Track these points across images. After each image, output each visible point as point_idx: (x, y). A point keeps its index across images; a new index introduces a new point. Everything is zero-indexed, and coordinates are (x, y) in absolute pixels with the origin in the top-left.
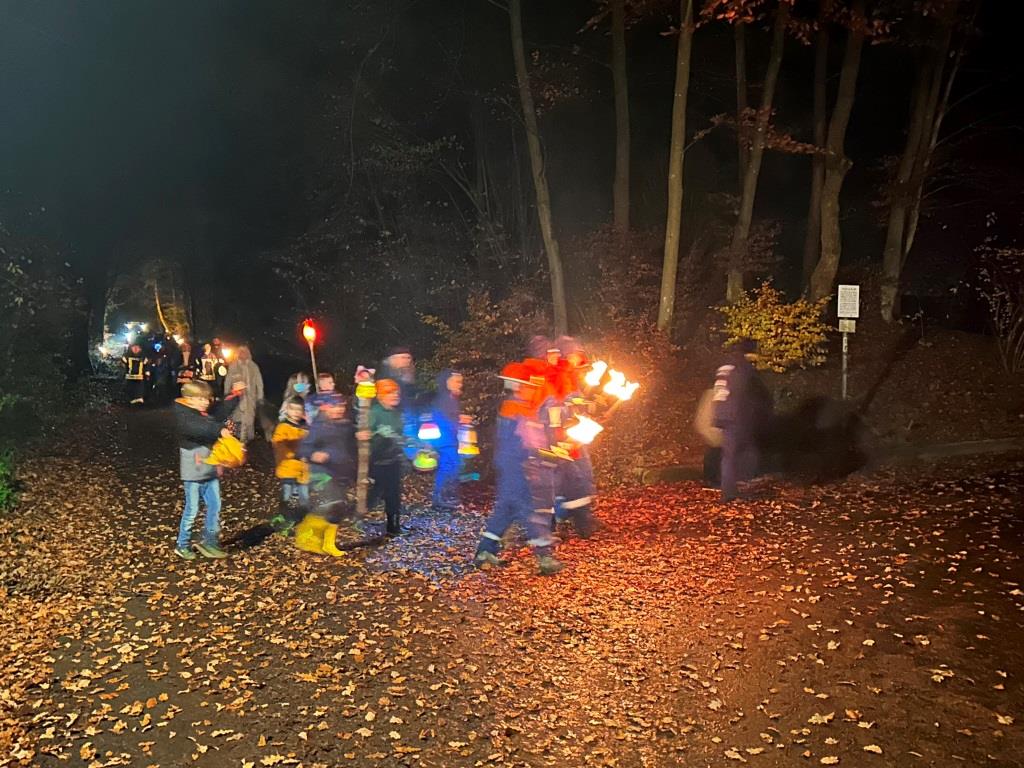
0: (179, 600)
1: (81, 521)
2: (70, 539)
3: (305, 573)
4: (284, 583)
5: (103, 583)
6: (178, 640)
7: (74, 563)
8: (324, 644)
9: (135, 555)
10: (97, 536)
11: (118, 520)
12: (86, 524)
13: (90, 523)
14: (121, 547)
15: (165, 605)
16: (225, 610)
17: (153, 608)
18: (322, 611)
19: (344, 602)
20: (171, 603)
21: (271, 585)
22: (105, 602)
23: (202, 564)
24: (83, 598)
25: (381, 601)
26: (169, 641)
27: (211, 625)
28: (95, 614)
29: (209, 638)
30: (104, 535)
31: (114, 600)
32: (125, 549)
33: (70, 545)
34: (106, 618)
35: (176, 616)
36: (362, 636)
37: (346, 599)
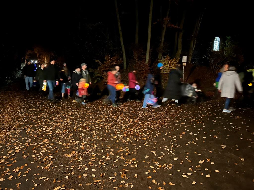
0: (35, 131)
1: (12, 108)
2: (8, 113)
3: (69, 122)
4: (63, 125)
5: (14, 126)
6: (33, 144)
7: (8, 120)
8: (73, 144)
9: (25, 117)
10: (16, 112)
11: (22, 107)
12: (13, 109)
13: (15, 108)
14: (21, 115)
15: (31, 132)
16: (47, 134)
17: (27, 133)
18: (73, 133)
19: (79, 130)
20: (33, 132)
21: (60, 126)
22: (14, 132)
23: (42, 120)
24: (8, 131)
25: (88, 130)
26: (31, 144)
27: (43, 138)
28: (11, 136)
29: (42, 143)
30: (18, 112)
31: (17, 131)
32: (23, 116)
33: (7, 115)
34: (13, 137)
35: (34, 136)
36: (83, 141)
37: (79, 129)
